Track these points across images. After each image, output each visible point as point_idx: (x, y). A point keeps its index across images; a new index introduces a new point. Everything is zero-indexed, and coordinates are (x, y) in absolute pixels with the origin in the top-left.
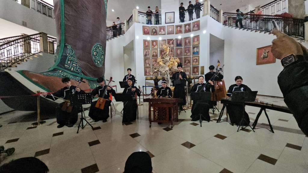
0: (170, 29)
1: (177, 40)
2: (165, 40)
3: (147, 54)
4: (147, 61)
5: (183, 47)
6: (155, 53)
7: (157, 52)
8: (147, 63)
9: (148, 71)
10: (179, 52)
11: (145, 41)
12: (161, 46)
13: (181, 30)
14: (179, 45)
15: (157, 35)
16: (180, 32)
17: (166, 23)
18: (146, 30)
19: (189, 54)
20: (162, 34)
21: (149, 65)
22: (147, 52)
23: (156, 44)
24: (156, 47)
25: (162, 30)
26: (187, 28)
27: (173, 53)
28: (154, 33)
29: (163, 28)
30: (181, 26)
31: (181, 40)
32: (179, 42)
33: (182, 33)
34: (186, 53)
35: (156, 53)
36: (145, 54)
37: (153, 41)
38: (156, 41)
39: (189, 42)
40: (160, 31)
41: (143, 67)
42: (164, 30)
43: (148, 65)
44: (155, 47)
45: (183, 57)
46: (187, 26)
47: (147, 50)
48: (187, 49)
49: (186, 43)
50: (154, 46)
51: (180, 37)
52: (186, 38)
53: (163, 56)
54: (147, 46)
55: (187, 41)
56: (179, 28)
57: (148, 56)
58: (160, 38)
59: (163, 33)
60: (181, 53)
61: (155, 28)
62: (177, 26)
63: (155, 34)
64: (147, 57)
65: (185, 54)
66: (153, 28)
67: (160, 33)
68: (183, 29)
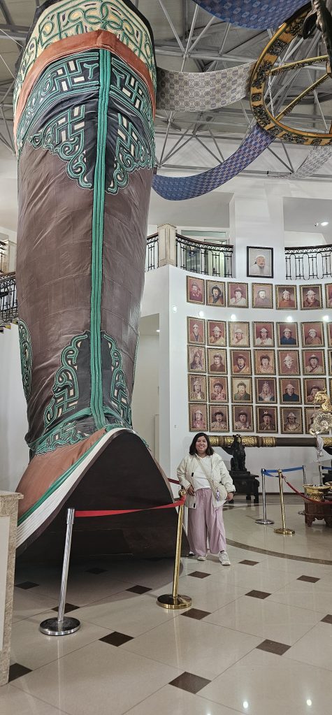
0: (262, 294)
1: (282, 326)
2: (248, 323)
3: (197, 360)
4: (196, 383)
5: (300, 349)
6: (217, 360)
7: (223, 357)
8: (196, 388)
9: (199, 417)
10: (288, 361)
11: (191, 321)
12: (236, 340)
13: (293, 298)
14: (289, 341)
15: (223, 304)
16: (291, 305)
17: (248, 276)
18: (195, 288)
19: (319, 370)
20: (237, 304)
21: (203, 395)
22: (195, 356)
23: (222, 334)
24: (221, 341)
25: (238, 294)
26: (309, 297)
27: (271, 364)
28: (216, 300)
29: (242, 287)
30: (291, 289)
31: (293, 327)
32: (287, 331)
33: (297, 309)
34: (311, 365)
35: (221, 358)
36: (191, 361)
37: (213, 324)
38: (220, 324)
39: (319, 336)
40: (233, 296)
41: (187, 402)
42: (244, 295)
43: (199, 397)
44: (218, 342)
45: (302, 377)
46: (311, 292)
47: (196, 350)
48: (313, 356)
49: (307, 336)
50: (216, 339)
51: (289, 318)
52: (308, 325)
53: (241, 369)
54: (197, 337)
55: (312, 332)
56: (286, 293)
57: (199, 369)
58: (233, 317)
59: (242, 302)
60: (296, 363)
61: (219, 286)
62: (281, 289)
63: (219, 302)
64: (196, 370)
65: (309, 368)
66: (213, 285)
67: (232, 301)
68: (298, 298)
